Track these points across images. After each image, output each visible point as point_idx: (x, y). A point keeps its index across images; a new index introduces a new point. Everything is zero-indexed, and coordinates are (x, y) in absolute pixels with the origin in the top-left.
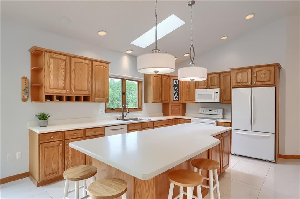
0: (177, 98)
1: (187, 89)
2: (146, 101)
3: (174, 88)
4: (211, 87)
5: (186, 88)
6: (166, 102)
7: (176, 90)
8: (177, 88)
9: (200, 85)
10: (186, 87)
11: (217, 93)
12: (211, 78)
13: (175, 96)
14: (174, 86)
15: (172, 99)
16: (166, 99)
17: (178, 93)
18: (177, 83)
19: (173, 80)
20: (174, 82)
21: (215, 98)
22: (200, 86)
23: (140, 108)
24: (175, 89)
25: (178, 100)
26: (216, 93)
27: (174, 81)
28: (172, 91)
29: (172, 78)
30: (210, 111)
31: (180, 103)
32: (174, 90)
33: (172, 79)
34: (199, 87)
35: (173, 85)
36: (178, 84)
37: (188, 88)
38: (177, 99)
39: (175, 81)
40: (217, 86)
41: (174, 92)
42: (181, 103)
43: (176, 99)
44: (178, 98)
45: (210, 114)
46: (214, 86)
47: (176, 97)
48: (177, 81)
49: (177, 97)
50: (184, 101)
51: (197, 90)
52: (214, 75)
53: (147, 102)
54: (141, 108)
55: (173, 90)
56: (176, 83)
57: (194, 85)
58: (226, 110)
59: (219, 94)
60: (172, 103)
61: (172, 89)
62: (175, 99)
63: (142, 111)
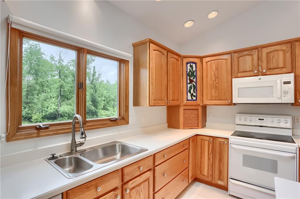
0: (194, 96)
1: (214, 79)
2: (136, 103)
3: (188, 78)
4: (267, 73)
5: (211, 78)
6: (176, 103)
7: (191, 81)
8: (194, 79)
9: (241, 69)
10: (211, 75)
11: (289, 83)
12: (268, 53)
13: (190, 92)
14: (188, 75)
15: (185, 99)
16: (176, 99)
17: (195, 87)
18: (194, 69)
19: (187, 64)
20: (189, 67)
21: (283, 95)
22: (241, 72)
23: (123, 119)
24: (190, 79)
25: (196, 100)
26: (285, 83)
27: (189, 65)
28: (184, 84)
29: (184, 59)
30: (259, 119)
31: (198, 105)
32: (189, 82)
33: (185, 61)
34: (239, 75)
35: (187, 71)
36: (196, 70)
37: (215, 76)
38: (194, 98)
39: (191, 66)
40: (284, 70)
41: (189, 85)
42: (201, 105)
43: (192, 98)
44: (196, 97)
45: (260, 126)
46: (276, 71)
47: (192, 95)
48: (194, 65)
49: (194, 94)
50: (206, 102)
51: (234, 80)
52: (278, 47)
53: (138, 106)
54: (126, 119)
55: (187, 82)
56: (192, 68)
57: (227, 70)
58: (298, 119)
59: (292, 86)
60: (185, 105)
61: (185, 80)
62: (189, 98)
63: (128, 123)
